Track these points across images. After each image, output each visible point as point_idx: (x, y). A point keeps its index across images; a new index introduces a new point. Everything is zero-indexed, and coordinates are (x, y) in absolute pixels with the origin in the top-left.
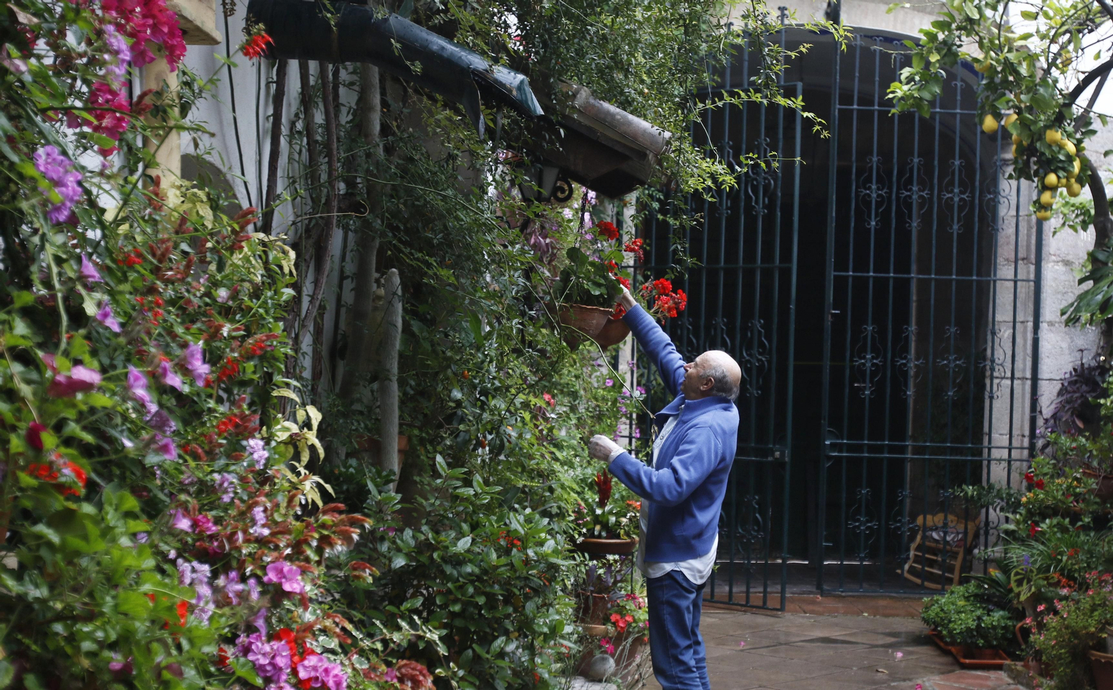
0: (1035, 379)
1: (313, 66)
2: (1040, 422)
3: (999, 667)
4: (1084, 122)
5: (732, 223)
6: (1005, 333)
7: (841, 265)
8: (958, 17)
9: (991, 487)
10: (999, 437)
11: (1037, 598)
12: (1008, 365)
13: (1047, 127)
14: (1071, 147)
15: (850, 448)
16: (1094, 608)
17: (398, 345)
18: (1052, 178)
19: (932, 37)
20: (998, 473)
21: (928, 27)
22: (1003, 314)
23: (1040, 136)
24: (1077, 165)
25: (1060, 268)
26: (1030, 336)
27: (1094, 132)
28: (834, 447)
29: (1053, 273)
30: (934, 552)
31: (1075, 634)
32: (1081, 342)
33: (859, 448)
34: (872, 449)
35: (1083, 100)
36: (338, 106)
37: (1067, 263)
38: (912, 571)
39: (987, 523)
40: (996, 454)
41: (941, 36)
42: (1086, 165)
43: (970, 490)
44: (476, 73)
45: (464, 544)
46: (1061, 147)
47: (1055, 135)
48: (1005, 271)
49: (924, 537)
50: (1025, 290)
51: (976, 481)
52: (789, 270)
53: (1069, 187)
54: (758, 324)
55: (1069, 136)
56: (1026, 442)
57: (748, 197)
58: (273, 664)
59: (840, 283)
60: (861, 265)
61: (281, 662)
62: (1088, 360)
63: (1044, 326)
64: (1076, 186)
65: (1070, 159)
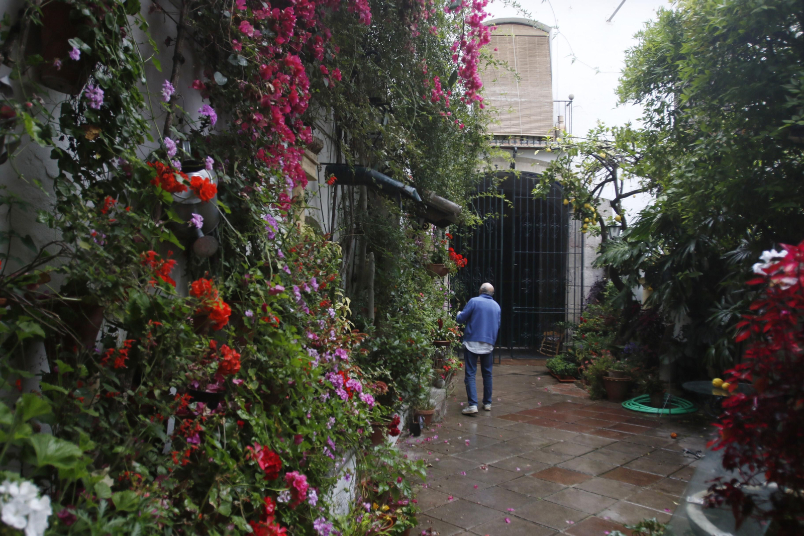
0: (582, 286)
1: (346, 187)
2: (584, 300)
3: (572, 382)
4: (597, 200)
5: (481, 235)
6: (572, 271)
7: (517, 249)
8: (555, 167)
9: (568, 322)
10: (571, 305)
11: (585, 359)
12: (573, 281)
13: (585, 203)
14: (593, 209)
15: (521, 310)
16: (604, 362)
17: (373, 277)
18: (587, 219)
19: (546, 174)
20: (570, 318)
21: (545, 171)
22: (571, 264)
23: (582, 205)
24: (595, 215)
25: (590, 249)
26: (580, 272)
27: (600, 204)
28: (516, 309)
29: (587, 251)
30: (549, 344)
31: (598, 370)
32: (597, 274)
33: (524, 310)
34: (528, 310)
35: (596, 194)
36: (353, 199)
37: (592, 247)
38: (542, 350)
39: (567, 334)
40: (570, 311)
41: (549, 173)
42: (598, 215)
43: (561, 323)
44: (399, 188)
45: (397, 343)
46: (590, 209)
47: (588, 205)
48: (571, 250)
49: (547, 339)
50: (578, 256)
51: (563, 320)
52: (500, 251)
53: (592, 222)
54: (490, 269)
55: (592, 205)
56: (580, 307)
57: (487, 227)
58: (337, 382)
59: (517, 255)
60: (524, 249)
61: (340, 381)
62: (600, 279)
63: (585, 268)
64: (595, 222)
65: (593, 213)
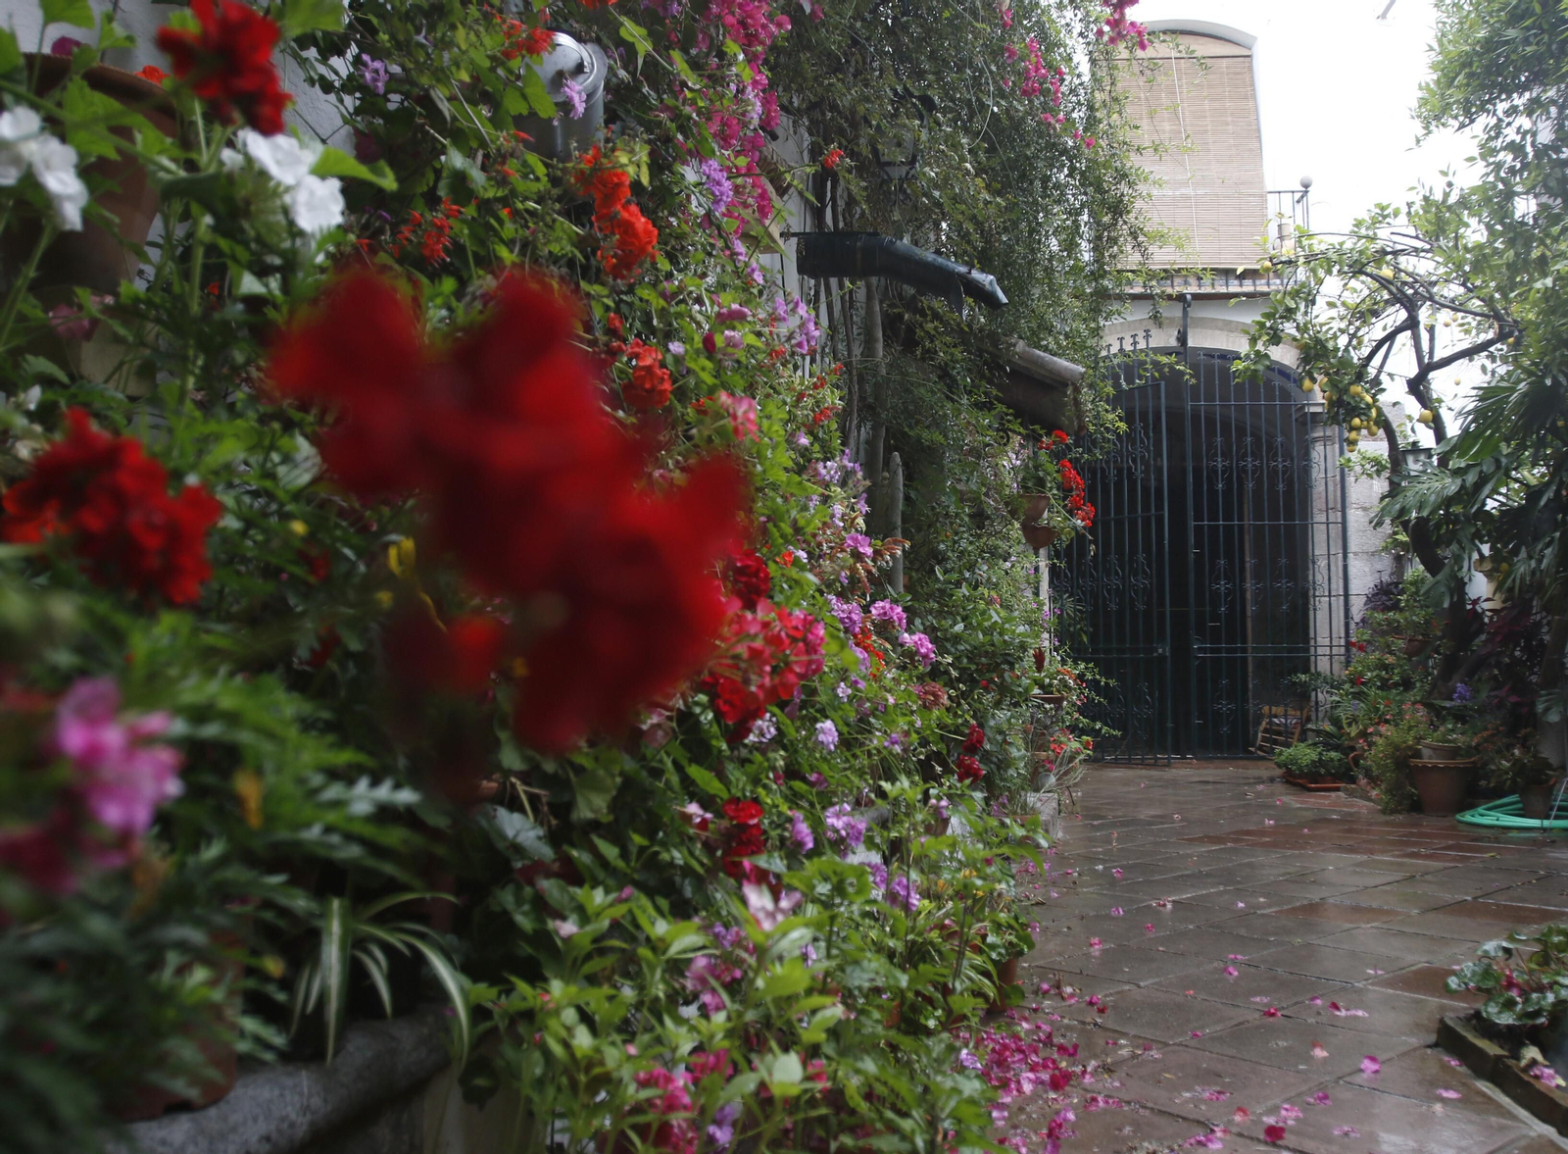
0: (1346, 595)
1: (834, 281)
2: (1353, 626)
3: (1338, 789)
4: (1376, 382)
5: (1119, 484)
6: (1322, 563)
7: (1198, 517)
8: (1281, 310)
9: (1319, 674)
10: (1323, 639)
11: (1363, 734)
12: (1326, 586)
13: (1350, 384)
14: (1369, 399)
15: (1212, 650)
16: (1410, 728)
17: (901, 505)
18: (1356, 421)
19: (1262, 325)
20: (1323, 665)
21: (1259, 318)
22: (1320, 549)
23: (1346, 390)
24: (1374, 413)
25: (1360, 513)
26: (1340, 564)
27: (1383, 390)
28: (1200, 650)
29: (1356, 518)
30: (1279, 733)
31: (1397, 748)
32: (1379, 567)
33: (1219, 650)
34: (1228, 651)
35: (1377, 361)
36: (852, 323)
37: (1365, 509)
38: (1264, 739)
39: (1317, 702)
40: (1320, 651)
41: (1268, 324)
42: (1379, 411)
43: (1303, 677)
44: (960, 275)
45: (959, 627)
46: (1362, 399)
47: (1357, 389)
48: (1320, 517)
49: (1271, 723)
50: (1335, 530)
51: (1306, 671)
52: (1163, 516)
53: (1368, 428)
54: (1141, 557)
55: (1367, 391)
56: (1343, 642)
57: (1129, 468)
59: (1198, 529)
60: (1214, 517)
62: (1386, 578)
63: (1351, 556)
64: (1374, 428)
65: (1369, 407)
